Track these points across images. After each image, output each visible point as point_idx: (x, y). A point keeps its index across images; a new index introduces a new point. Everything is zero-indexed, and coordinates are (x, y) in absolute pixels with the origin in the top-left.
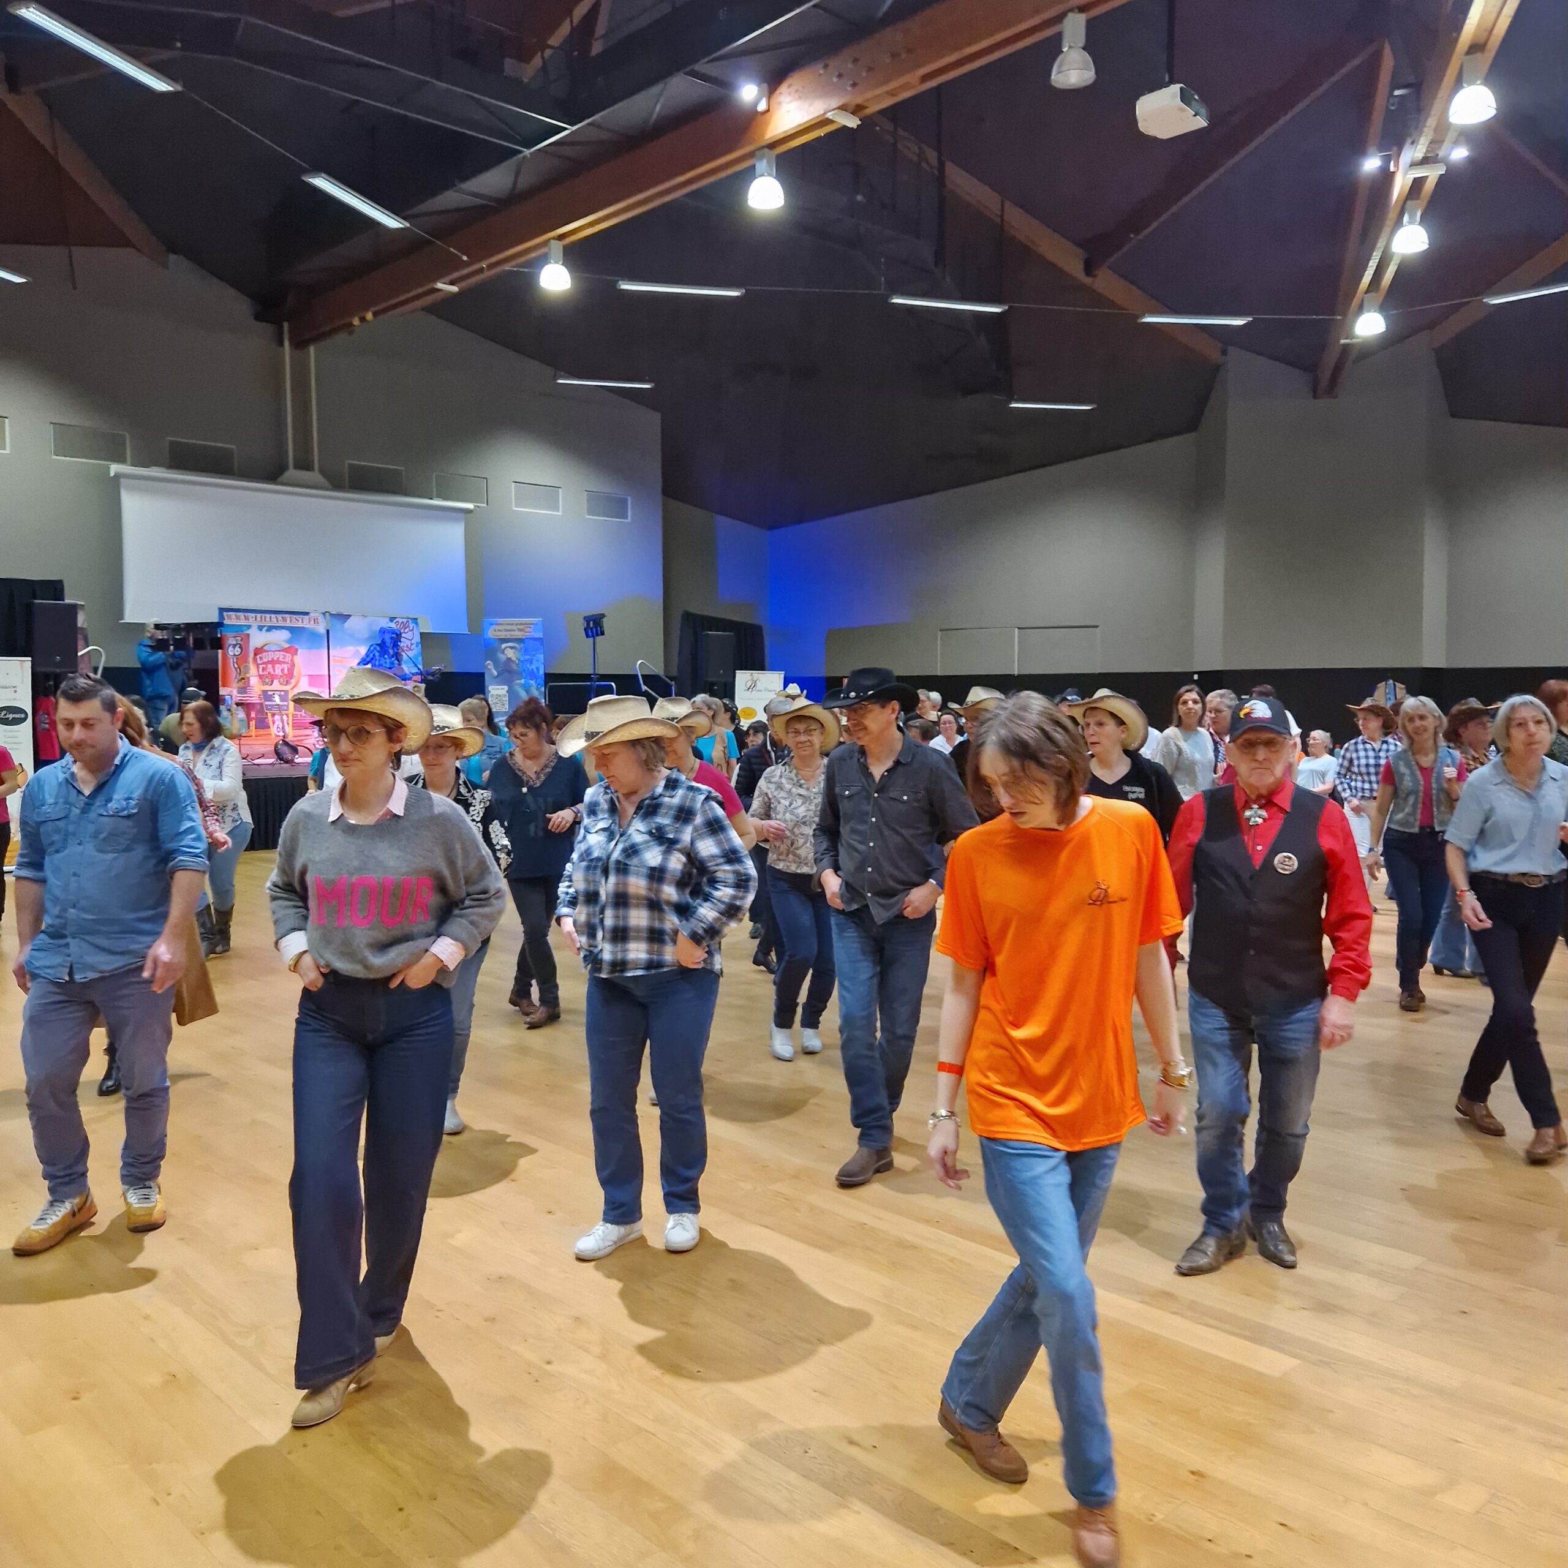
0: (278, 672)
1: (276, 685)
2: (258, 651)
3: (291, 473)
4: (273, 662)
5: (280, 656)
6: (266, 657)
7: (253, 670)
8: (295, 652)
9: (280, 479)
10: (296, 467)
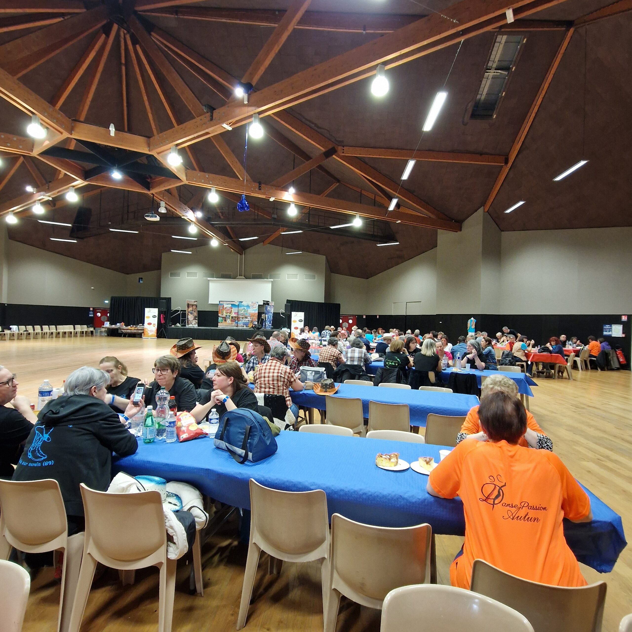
0: (229, 312)
1: (228, 314)
2: (225, 308)
3: (238, 277)
4: (228, 310)
5: (229, 309)
6: (227, 309)
7: (224, 311)
8: (232, 308)
9: (236, 278)
10: (239, 276)
